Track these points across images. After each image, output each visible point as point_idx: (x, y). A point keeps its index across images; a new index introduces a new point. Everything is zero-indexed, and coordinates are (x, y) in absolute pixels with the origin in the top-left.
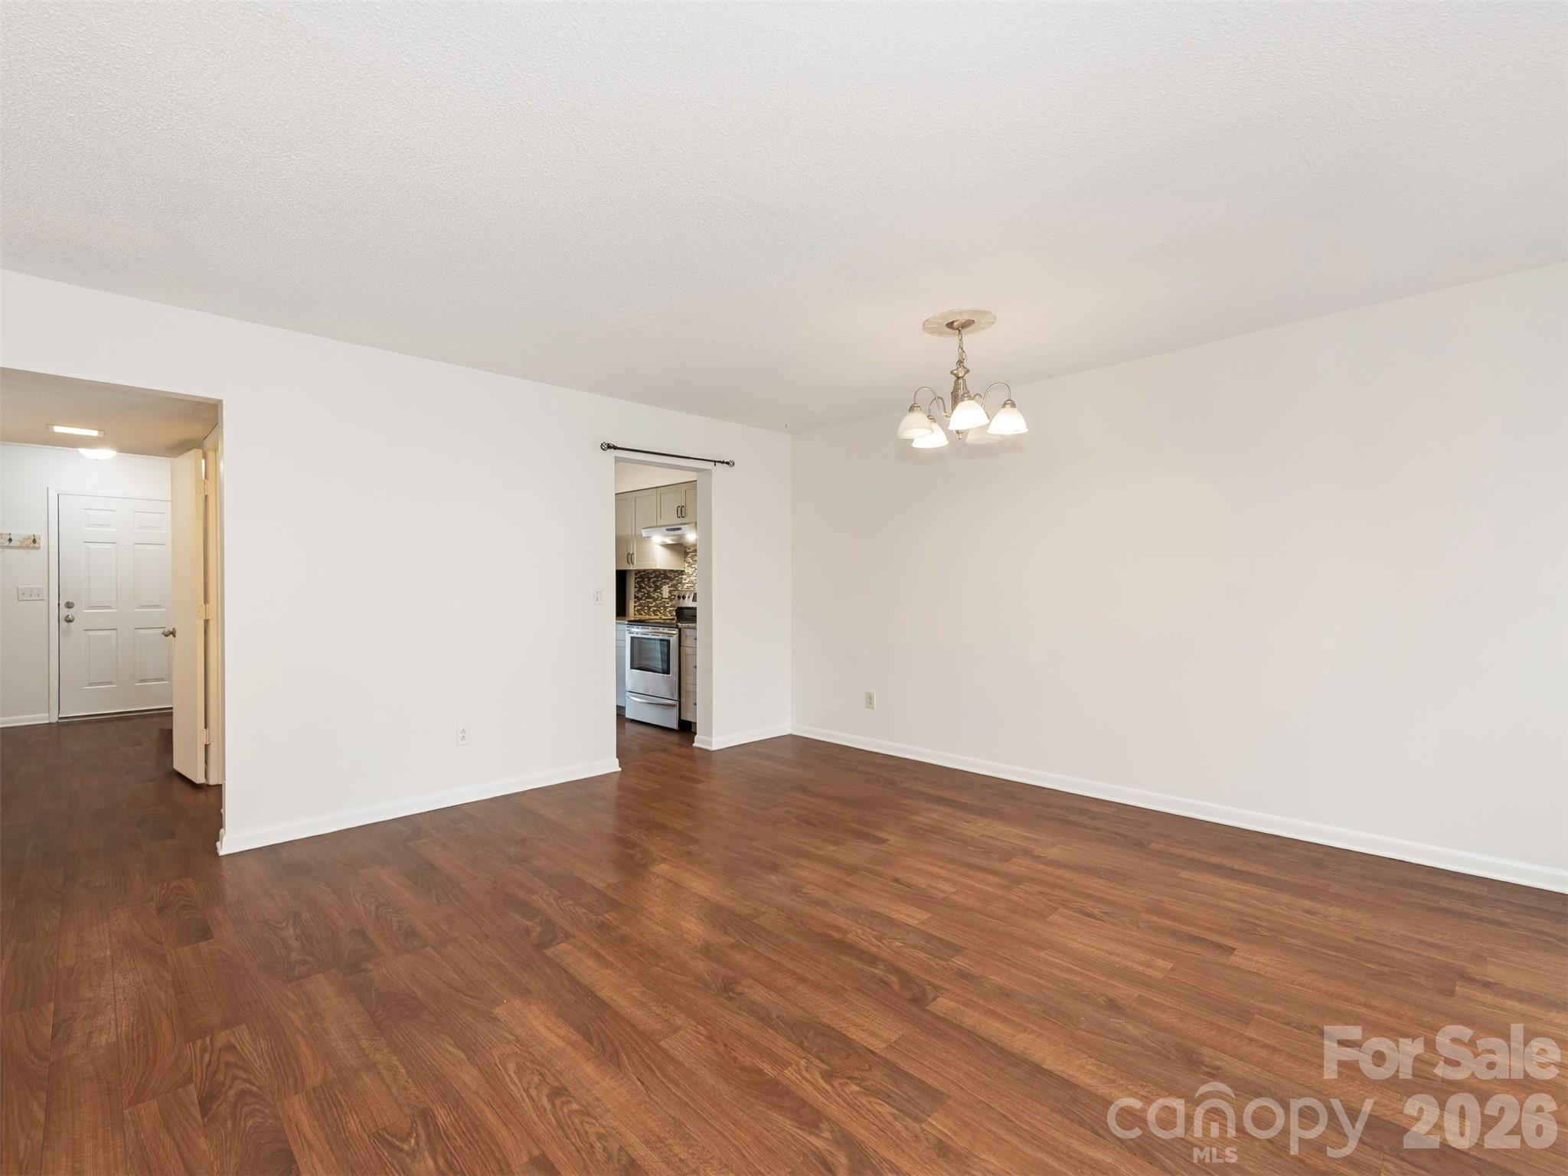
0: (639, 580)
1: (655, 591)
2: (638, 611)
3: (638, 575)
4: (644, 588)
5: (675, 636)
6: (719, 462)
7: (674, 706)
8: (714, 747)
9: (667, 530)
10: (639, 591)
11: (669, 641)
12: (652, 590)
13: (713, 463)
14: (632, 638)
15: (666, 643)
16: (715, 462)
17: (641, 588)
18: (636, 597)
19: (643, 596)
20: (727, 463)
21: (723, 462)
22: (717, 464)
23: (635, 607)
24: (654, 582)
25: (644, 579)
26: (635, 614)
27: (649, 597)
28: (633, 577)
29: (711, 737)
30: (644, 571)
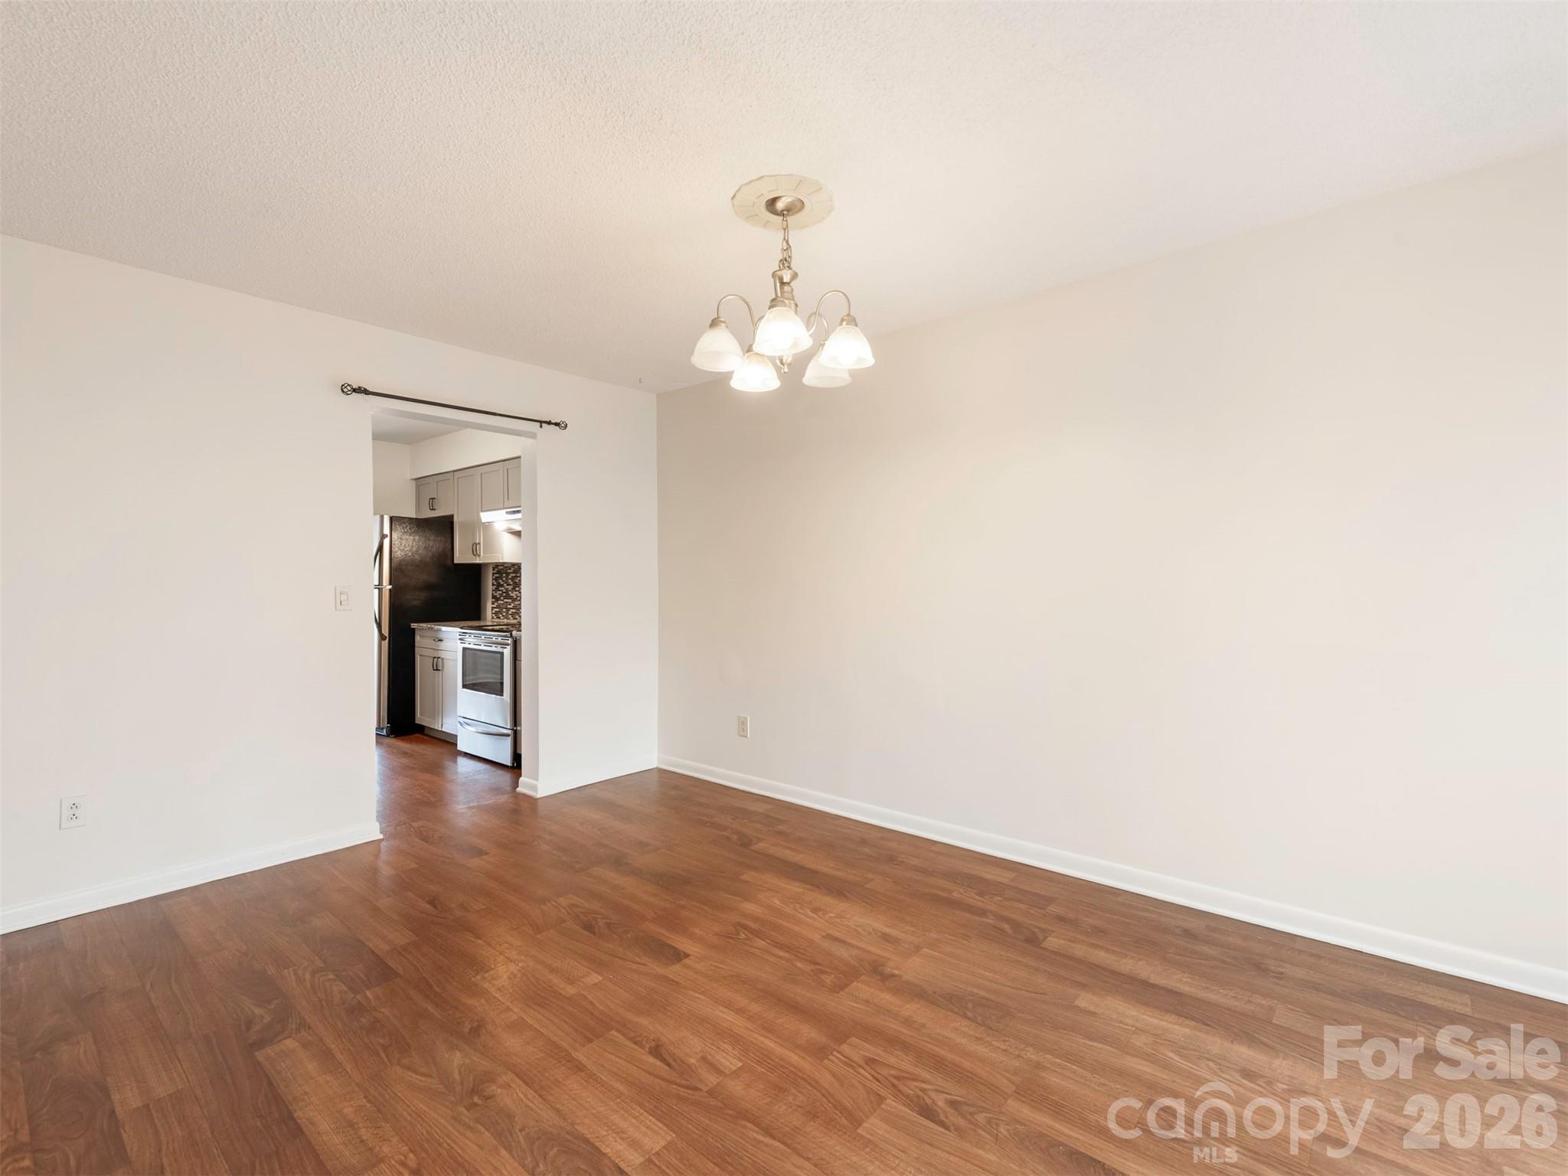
0: (497, 575)
1: (514, 589)
2: (496, 613)
3: (496, 569)
4: (502, 586)
5: (509, 647)
6: (545, 422)
7: (508, 735)
8: (538, 796)
9: (507, 513)
10: (497, 589)
11: (502, 654)
12: (510, 588)
13: (539, 424)
14: (464, 649)
15: (499, 655)
16: (541, 422)
17: (499, 585)
18: (494, 597)
19: (501, 595)
20: (557, 424)
21: (549, 423)
22: (543, 424)
23: (493, 608)
24: (512, 579)
25: (502, 574)
26: (493, 618)
27: (508, 597)
28: (491, 571)
29: (537, 780)
30: (503, 564)
